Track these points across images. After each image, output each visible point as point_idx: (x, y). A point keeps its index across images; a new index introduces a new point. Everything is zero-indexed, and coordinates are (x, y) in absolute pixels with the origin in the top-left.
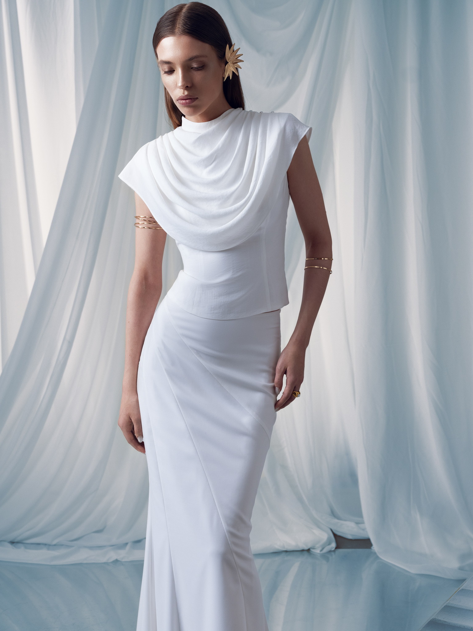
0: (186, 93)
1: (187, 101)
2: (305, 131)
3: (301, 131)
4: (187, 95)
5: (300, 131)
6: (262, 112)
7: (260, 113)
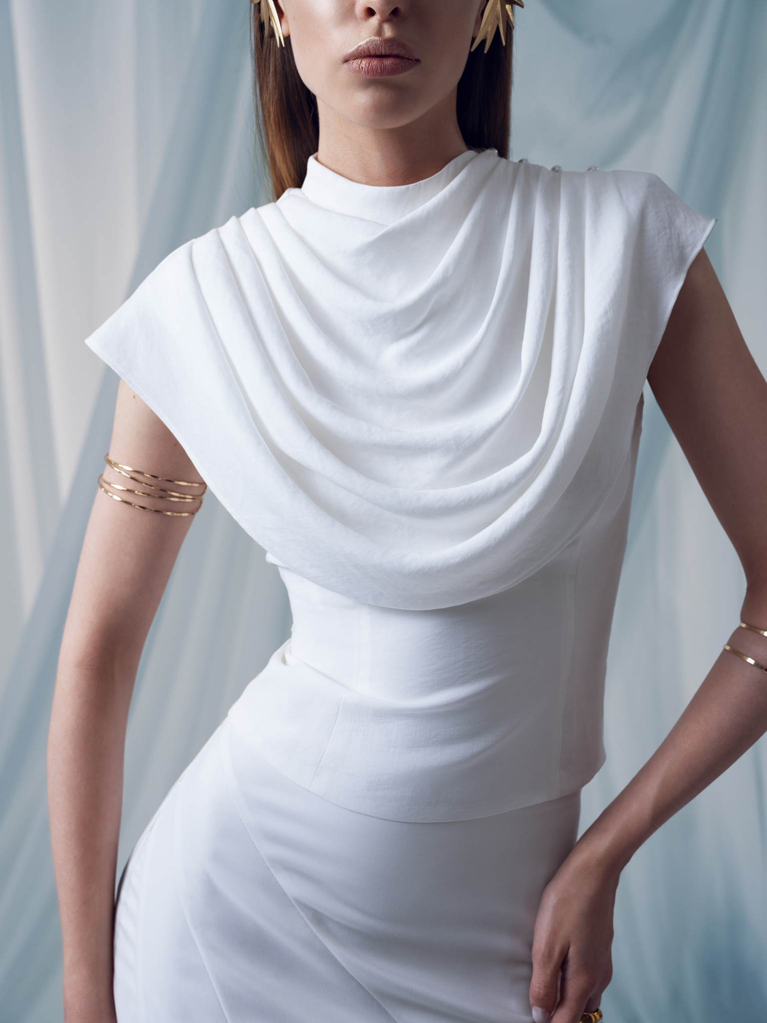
0: (388, 32)
1: (388, 62)
2: (704, 230)
3: (692, 232)
4: (388, 41)
5: (689, 232)
6: (560, 167)
7: (554, 169)
